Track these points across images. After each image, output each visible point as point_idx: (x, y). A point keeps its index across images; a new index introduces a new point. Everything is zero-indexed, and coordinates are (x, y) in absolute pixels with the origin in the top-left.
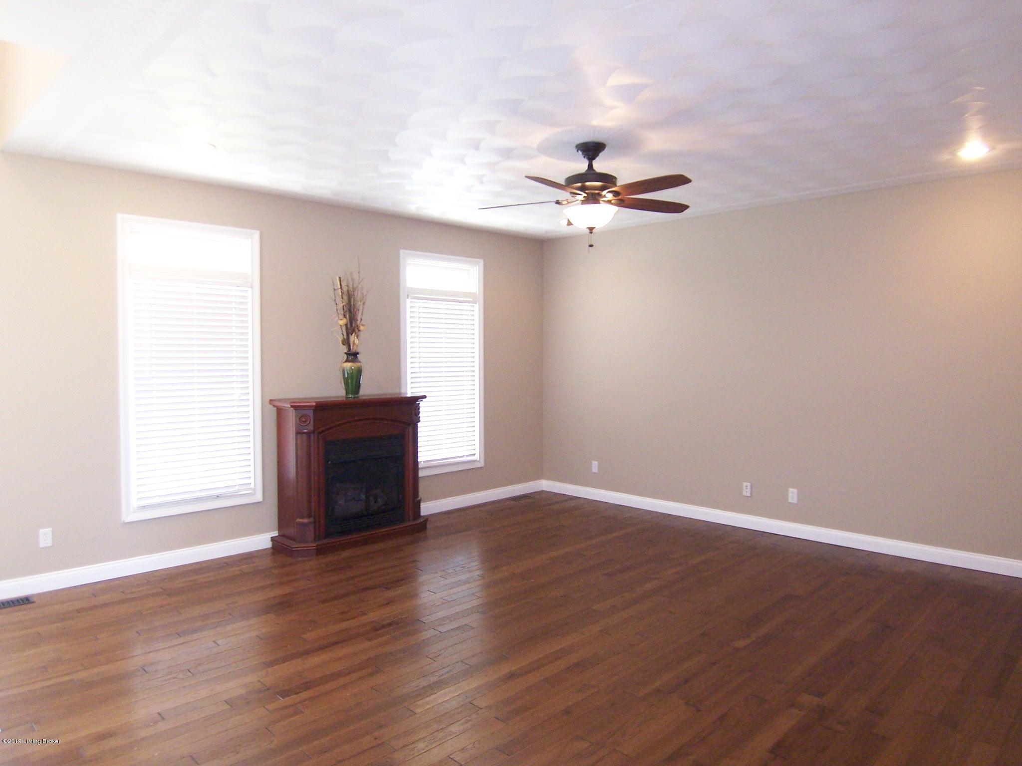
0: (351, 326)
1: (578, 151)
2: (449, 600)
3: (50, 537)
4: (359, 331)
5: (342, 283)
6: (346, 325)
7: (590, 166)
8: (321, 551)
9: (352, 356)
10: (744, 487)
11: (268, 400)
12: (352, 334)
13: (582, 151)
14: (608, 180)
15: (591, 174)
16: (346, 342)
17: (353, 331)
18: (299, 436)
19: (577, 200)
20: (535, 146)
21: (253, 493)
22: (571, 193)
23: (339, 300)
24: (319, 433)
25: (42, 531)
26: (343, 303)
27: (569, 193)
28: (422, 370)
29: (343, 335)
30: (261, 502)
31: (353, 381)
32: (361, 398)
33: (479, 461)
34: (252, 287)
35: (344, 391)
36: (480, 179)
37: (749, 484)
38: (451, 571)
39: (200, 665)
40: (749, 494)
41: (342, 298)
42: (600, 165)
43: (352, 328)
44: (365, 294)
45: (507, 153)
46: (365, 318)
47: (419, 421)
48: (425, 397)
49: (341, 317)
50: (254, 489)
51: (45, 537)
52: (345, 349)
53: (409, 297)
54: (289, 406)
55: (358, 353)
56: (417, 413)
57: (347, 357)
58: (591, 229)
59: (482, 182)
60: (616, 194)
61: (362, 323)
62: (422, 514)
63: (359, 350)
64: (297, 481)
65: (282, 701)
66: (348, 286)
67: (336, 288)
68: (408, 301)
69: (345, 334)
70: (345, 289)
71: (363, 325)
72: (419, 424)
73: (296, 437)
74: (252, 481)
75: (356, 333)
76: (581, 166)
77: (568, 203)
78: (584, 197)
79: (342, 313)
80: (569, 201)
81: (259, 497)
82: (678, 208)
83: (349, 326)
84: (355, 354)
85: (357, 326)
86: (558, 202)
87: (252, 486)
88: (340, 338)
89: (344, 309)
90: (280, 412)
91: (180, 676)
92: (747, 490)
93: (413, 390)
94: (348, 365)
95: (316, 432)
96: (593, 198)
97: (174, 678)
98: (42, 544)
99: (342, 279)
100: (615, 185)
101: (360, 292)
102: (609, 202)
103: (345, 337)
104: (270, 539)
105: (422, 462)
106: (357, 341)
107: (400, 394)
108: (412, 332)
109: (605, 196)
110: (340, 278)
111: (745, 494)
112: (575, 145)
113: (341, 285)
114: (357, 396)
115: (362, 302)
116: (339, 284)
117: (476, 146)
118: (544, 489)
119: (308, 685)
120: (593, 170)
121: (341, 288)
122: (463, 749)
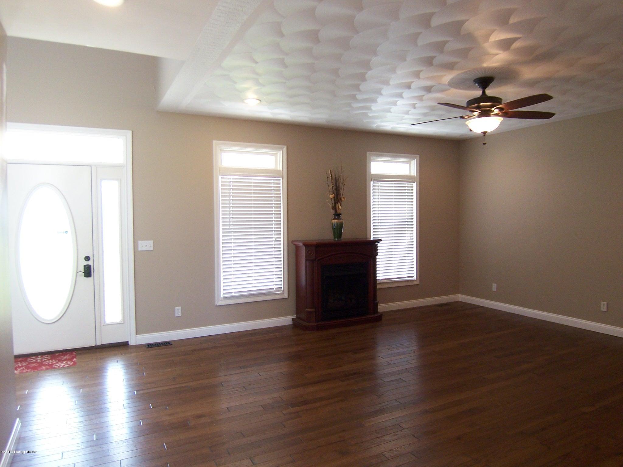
0: (337, 198)
1: (475, 84)
2: (392, 363)
3: (180, 311)
4: (342, 201)
5: (332, 173)
6: (334, 198)
7: (484, 93)
8: (318, 328)
9: (338, 215)
10: (602, 305)
11: (290, 241)
12: (337, 203)
13: (478, 83)
14: (496, 101)
15: (484, 98)
16: (334, 208)
17: (338, 201)
18: (307, 261)
19: (475, 115)
20: (447, 83)
21: (283, 293)
22: (470, 111)
23: (330, 184)
24: (319, 260)
25: (176, 308)
26: (332, 185)
27: (469, 111)
28: (380, 224)
29: (332, 204)
30: (287, 298)
31: (338, 230)
32: (342, 240)
33: (416, 281)
34: (282, 178)
35: (333, 237)
36: (414, 106)
37: (605, 303)
38: (394, 346)
39: (250, 385)
40: (605, 310)
41: (332, 182)
42: (489, 92)
43: (337, 199)
44: (345, 179)
45: (429, 89)
46: (345, 193)
47: (377, 255)
48: (381, 240)
49: (331, 193)
50: (284, 291)
51: (178, 311)
52: (333, 212)
53: (372, 180)
54: (302, 244)
55: (341, 214)
56: (376, 249)
57: (335, 217)
58: (484, 133)
59: (415, 108)
60: (501, 109)
61: (343, 196)
62: (379, 311)
63: (341, 212)
64: (306, 288)
65: (291, 410)
66: (335, 175)
67: (328, 177)
68: (372, 183)
69: (333, 203)
70: (334, 177)
71: (344, 198)
72: (377, 257)
73: (306, 262)
74: (282, 286)
75: (339, 203)
76: (478, 93)
77: (469, 117)
78: (479, 113)
79: (332, 191)
80: (470, 116)
81: (286, 295)
82: (547, 115)
83: (336, 199)
84: (339, 215)
85: (341, 198)
86: (462, 117)
87: (282, 289)
88: (331, 206)
89: (333, 189)
90: (297, 247)
91: (240, 390)
92: (604, 307)
93: (374, 236)
94: (336, 221)
95: (317, 260)
96: (485, 113)
97: (236, 390)
98: (176, 315)
99: (332, 171)
100: (500, 103)
101: (342, 179)
102: (497, 115)
103: (334, 205)
104: (292, 320)
105: (380, 280)
106: (340, 207)
107: (366, 238)
108: (373, 201)
109: (493, 111)
110: (331, 171)
111: (602, 309)
112: (473, 80)
113: (331, 174)
114: (340, 239)
115: (343, 184)
116: (330, 174)
117: (408, 86)
118: (460, 300)
119: (305, 403)
120: (486, 95)
121: (331, 176)
122: (390, 450)
